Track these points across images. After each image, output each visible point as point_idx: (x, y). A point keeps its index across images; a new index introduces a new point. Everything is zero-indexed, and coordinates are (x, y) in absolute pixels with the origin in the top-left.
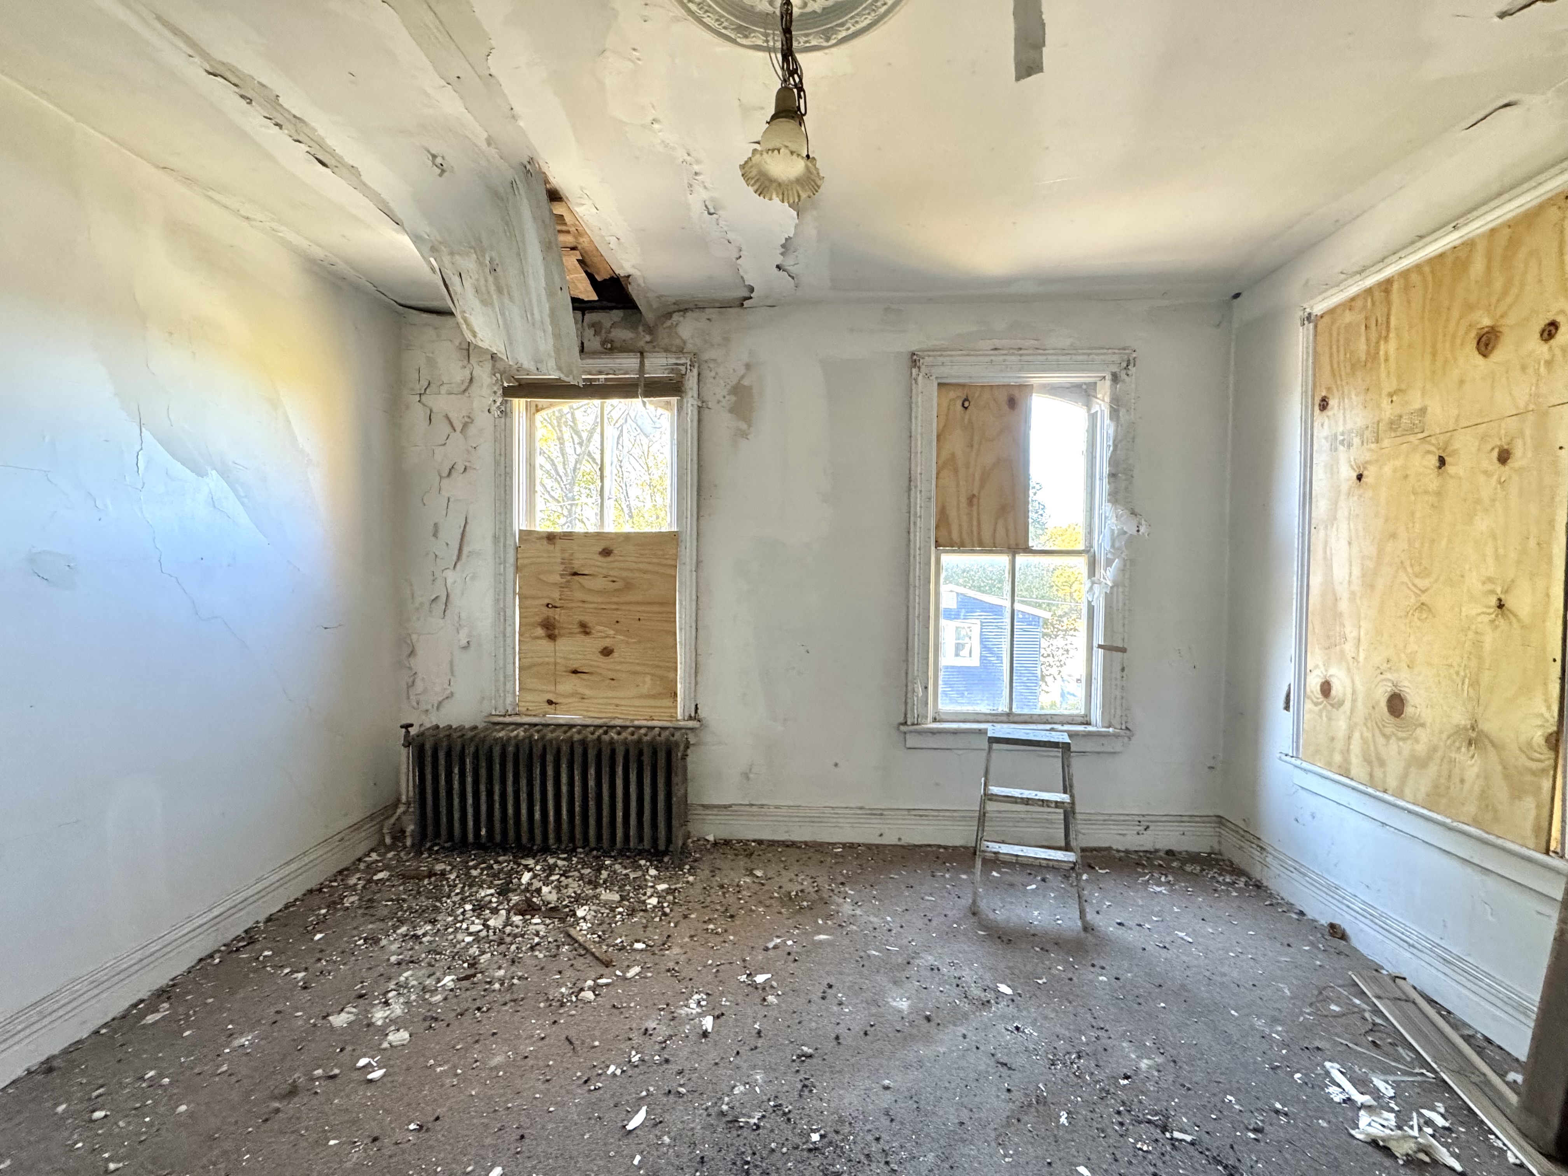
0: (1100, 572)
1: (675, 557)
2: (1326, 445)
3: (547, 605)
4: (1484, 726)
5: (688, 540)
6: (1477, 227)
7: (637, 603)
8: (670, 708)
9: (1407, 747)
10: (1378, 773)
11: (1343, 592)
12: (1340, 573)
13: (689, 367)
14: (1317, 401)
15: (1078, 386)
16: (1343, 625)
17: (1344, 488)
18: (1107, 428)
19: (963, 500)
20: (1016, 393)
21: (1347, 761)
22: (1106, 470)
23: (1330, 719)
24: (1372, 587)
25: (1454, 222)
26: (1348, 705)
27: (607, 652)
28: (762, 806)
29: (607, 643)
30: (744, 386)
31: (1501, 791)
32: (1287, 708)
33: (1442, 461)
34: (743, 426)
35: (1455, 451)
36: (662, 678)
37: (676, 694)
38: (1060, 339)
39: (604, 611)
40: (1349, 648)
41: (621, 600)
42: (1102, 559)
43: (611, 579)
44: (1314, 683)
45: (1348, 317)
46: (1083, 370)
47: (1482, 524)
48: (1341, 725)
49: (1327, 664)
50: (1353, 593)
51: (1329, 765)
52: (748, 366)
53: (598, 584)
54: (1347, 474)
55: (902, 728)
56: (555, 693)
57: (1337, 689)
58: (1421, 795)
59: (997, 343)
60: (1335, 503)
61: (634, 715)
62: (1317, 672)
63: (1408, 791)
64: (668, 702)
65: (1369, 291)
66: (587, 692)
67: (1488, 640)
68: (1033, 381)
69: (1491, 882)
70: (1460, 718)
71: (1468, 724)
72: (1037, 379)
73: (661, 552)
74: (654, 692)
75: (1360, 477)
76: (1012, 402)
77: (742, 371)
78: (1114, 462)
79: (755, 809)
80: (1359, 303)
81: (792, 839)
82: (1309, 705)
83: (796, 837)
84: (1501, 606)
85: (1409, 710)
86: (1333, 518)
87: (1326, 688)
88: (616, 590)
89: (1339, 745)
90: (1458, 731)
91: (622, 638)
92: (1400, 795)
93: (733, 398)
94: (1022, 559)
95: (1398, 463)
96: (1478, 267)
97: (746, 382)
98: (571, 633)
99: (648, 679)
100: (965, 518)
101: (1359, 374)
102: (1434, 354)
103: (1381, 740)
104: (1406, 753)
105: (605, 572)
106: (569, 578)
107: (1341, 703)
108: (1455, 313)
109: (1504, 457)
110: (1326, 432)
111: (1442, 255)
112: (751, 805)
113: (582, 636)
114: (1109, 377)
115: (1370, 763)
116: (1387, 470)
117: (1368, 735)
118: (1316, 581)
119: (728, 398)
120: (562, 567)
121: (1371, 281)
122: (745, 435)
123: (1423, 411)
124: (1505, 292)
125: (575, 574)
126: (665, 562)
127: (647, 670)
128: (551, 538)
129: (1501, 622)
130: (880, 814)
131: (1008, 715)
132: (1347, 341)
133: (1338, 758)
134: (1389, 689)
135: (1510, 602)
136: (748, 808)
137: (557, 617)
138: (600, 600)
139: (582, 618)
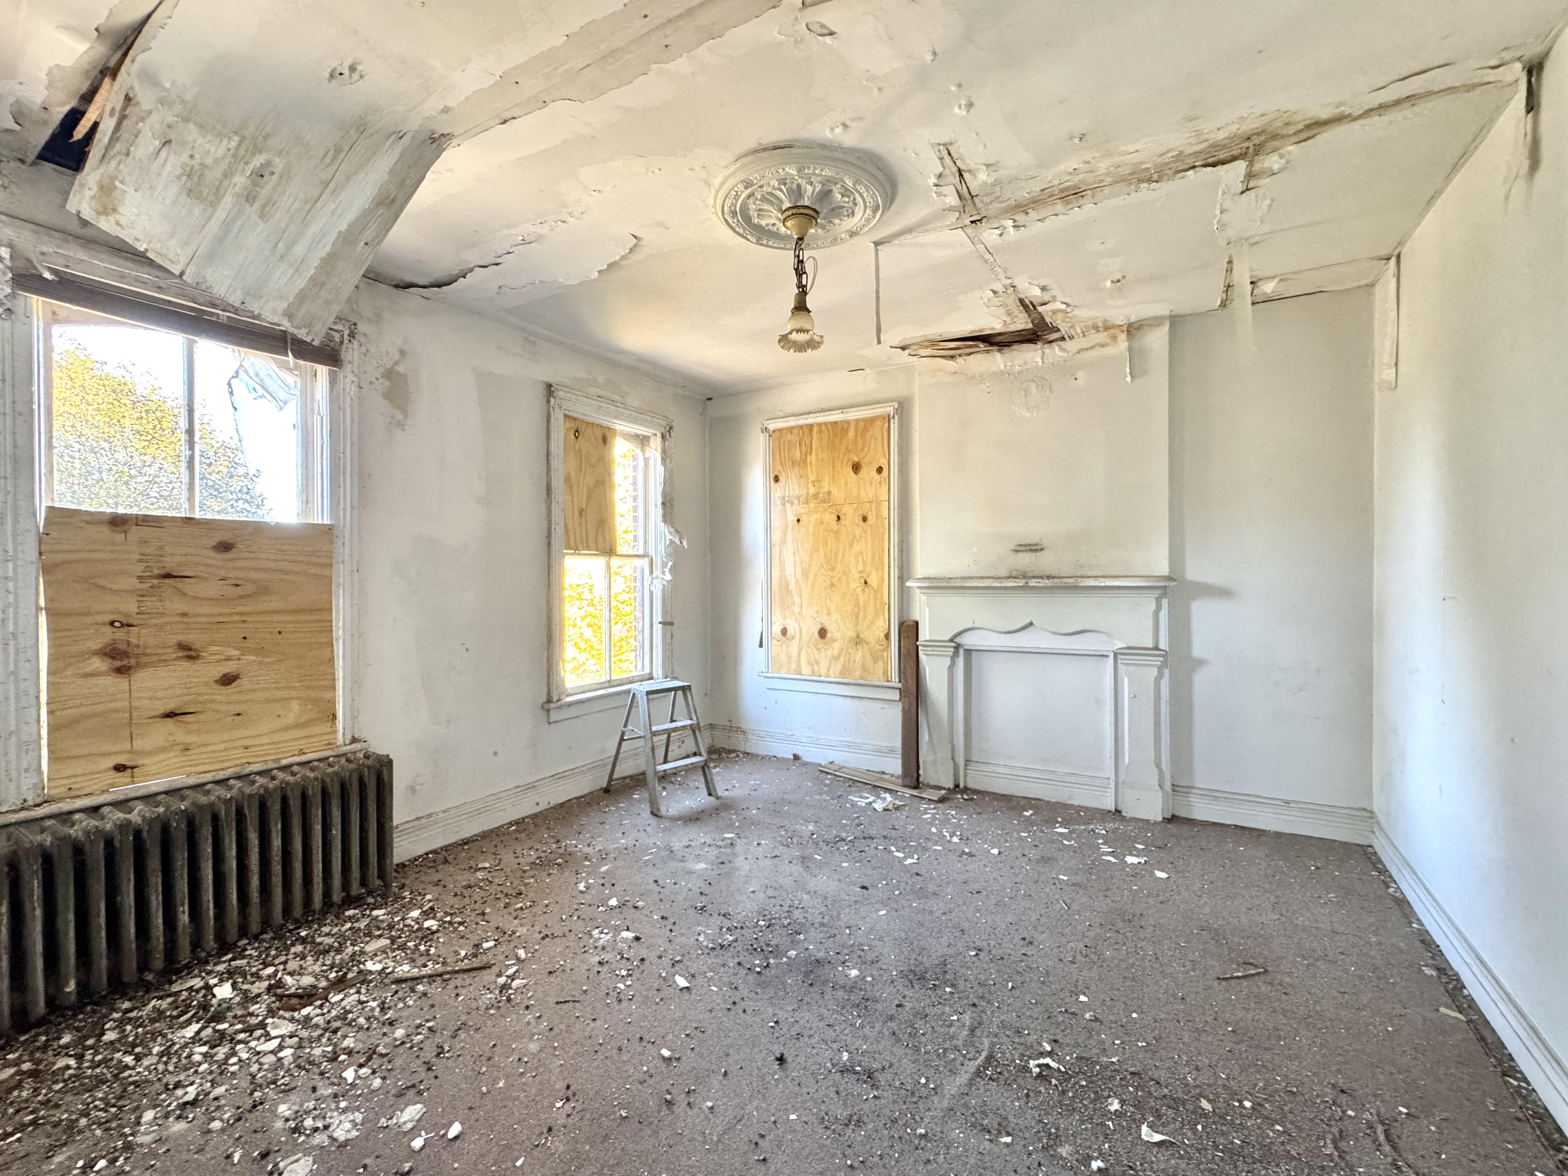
0: (657, 572)
1: (330, 555)
2: (779, 502)
3: (112, 623)
4: (862, 636)
5: (347, 535)
6: (852, 415)
7: (277, 612)
8: (328, 733)
9: (829, 653)
10: (816, 668)
11: (791, 580)
12: (789, 570)
13: (346, 337)
14: (772, 477)
15: (637, 436)
16: (792, 597)
17: (790, 525)
18: (658, 472)
19: (577, 514)
20: (608, 435)
21: (799, 666)
22: (660, 501)
23: (787, 647)
24: (807, 577)
25: (842, 408)
26: (797, 638)
27: (227, 680)
28: (430, 815)
29: (229, 668)
30: (398, 372)
31: (869, 661)
32: (761, 645)
33: (839, 518)
34: (399, 416)
35: (845, 514)
36: (315, 701)
37: (334, 717)
38: (633, 401)
39: (222, 626)
40: (796, 609)
41: (248, 609)
42: (658, 562)
43: (233, 582)
44: (777, 629)
45: (790, 437)
46: (646, 426)
47: (857, 548)
48: (794, 649)
49: (784, 618)
50: (797, 581)
51: (789, 672)
52: (402, 353)
53: (212, 589)
54: (791, 518)
55: (546, 707)
56: (130, 752)
57: (791, 632)
58: (838, 672)
59: (601, 393)
60: (785, 533)
61: (276, 754)
62: (778, 623)
63: (831, 673)
64: (325, 728)
65: (801, 427)
66: (189, 739)
67: (862, 599)
68: (618, 427)
69: (865, 703)
70: (851, 634)
71: (854, 635)
72: (620, 426)
73: (309, 549)
74: (303, 719)
75: (798, 521)
76: (605, 440)
77: (396, 356)
78: (665, 494)
79: (423, 821)
80: (795, 431)
81: (462, 837)
82: (774, 642)
83: (466, 834)
84: (866, 583)
85: (829, 635)
86: (784, 542)
87: (784, 632)
88: (241, 597)
89: (794, 659)
90: (852, 639)
91: (252, 658)
92: (828, 676)
93: (388, 383)
94: (615, 561)
95: (818, 516)
96: (851, 434)
97: (400, 369)
98: (160, 661)
99: (295, 706)
100: (578, 528)
101: (797, 468)
102: (834, 467)
103: (816, 652)
104: (829, 656)
105: (223, 573)
106: (156, 582)
107: (793, 638)
108: (843, 451)
109: (865, 519)
110: (778, 494)
111: (836, 423)
112: (418, 819)
113: (185, 664)
114: (659, 435)
115: (812, 665)
116: (813, 518)
117: (810, 651)
118: (776, 575)
119: (381, 381)
120: (140, 567)
121: (802, 421)
122: (400, 425)
123: (829, 493)
124: (862, 449)
125: (168, 576)
126: (315, 560)
127: (293, 694)
128: (118, 522)
129: (867, 590)
130: (532, 787)
131: (609, 681)
132: (789, 449)
133: (794, 666)
134: (819, 626)
135: (869, 581)
136: (416, 823)
137: (133, 640)
138: (216, 610)
139: (180, 638)
